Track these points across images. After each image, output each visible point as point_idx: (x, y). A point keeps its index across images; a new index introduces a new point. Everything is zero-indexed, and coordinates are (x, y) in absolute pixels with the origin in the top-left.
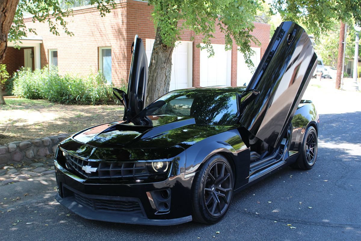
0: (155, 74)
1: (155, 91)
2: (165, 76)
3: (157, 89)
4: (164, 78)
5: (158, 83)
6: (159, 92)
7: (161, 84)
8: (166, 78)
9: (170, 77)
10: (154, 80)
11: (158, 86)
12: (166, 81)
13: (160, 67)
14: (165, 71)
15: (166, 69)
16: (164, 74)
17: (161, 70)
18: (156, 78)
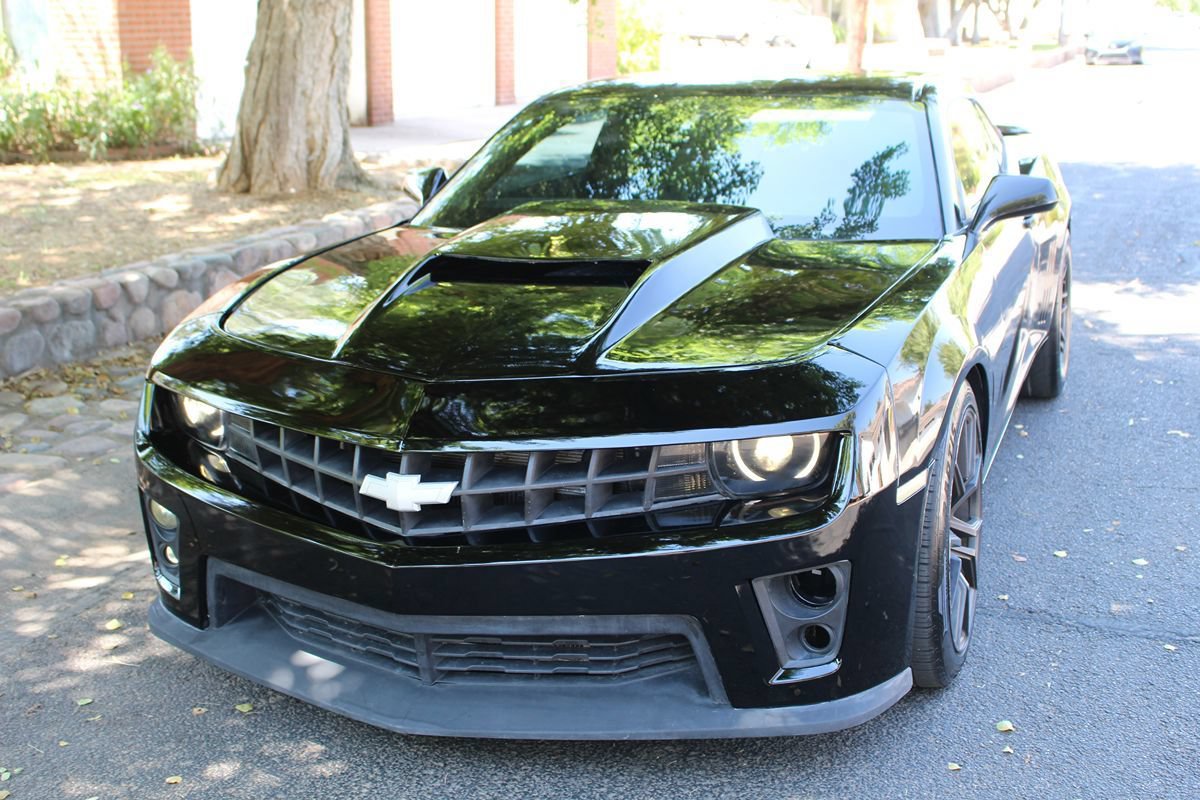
0: (292, 32)
1: (291, 101)
2: (332, 39)
3: (299, 90)
4: (329, 47)
5: (307, 69)
6: (311, 106)
7: (316, 70)
8: (336, 44)
9: (348, 43)
10: (288, 56)
11: (304, 80)
12: (335, 59)
14: (330, 15)
15: (335, 9)
16: (328, 29)
17: (316, 14)
18: (295, 46)
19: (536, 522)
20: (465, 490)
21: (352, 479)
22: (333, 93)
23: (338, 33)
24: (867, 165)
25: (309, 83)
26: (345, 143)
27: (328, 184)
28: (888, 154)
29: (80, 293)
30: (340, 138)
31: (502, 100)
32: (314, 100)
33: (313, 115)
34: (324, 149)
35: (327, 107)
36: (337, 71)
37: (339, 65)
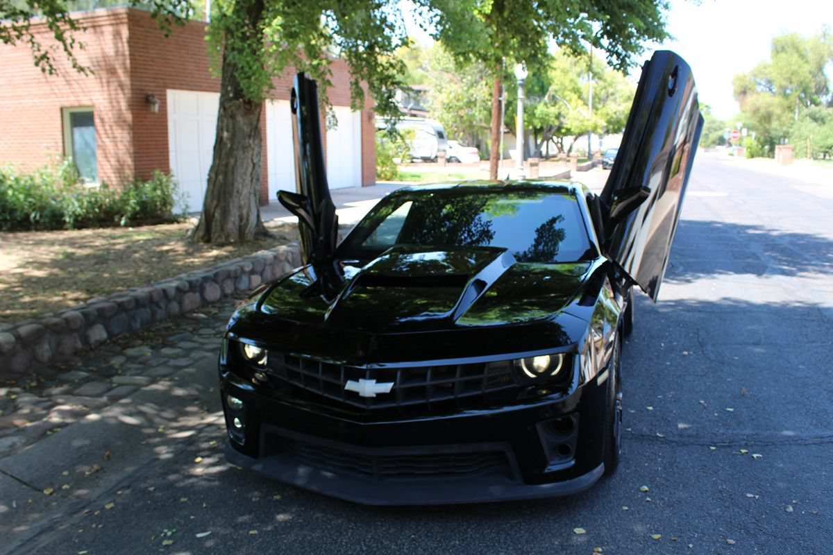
0: (232, 161)
1: (231, 196)
2: (251, 164)
3: (235, 190)
4: (250, 169)
5: (239, 179)
6: (242, 198)
7: (244, 180)
8: (254, 167)
9: (259, 166)
10: (230, 174)
11: (238, 185)
12: (253, 174)
13: (241, 146)
14: (251, 153)
15: (253, 149)
16: (250, 161)
17: (244, 152)
18: (233, 168)
19: (431, 400)
20: (398, 386)
21: (341, 382)
22: (252, 191)
23: (255, 161)
24: (543, 226)
25: (240, 186)
26: (258, 216)
27: (250, 237)
28: (553, 221)
29: (143, 295)
30: (256, 214)
32: (243, 194)
33: (242, 203)
34: (248, 220)
35: (249, 199)
36: (254, 181)
37: (255, 178)
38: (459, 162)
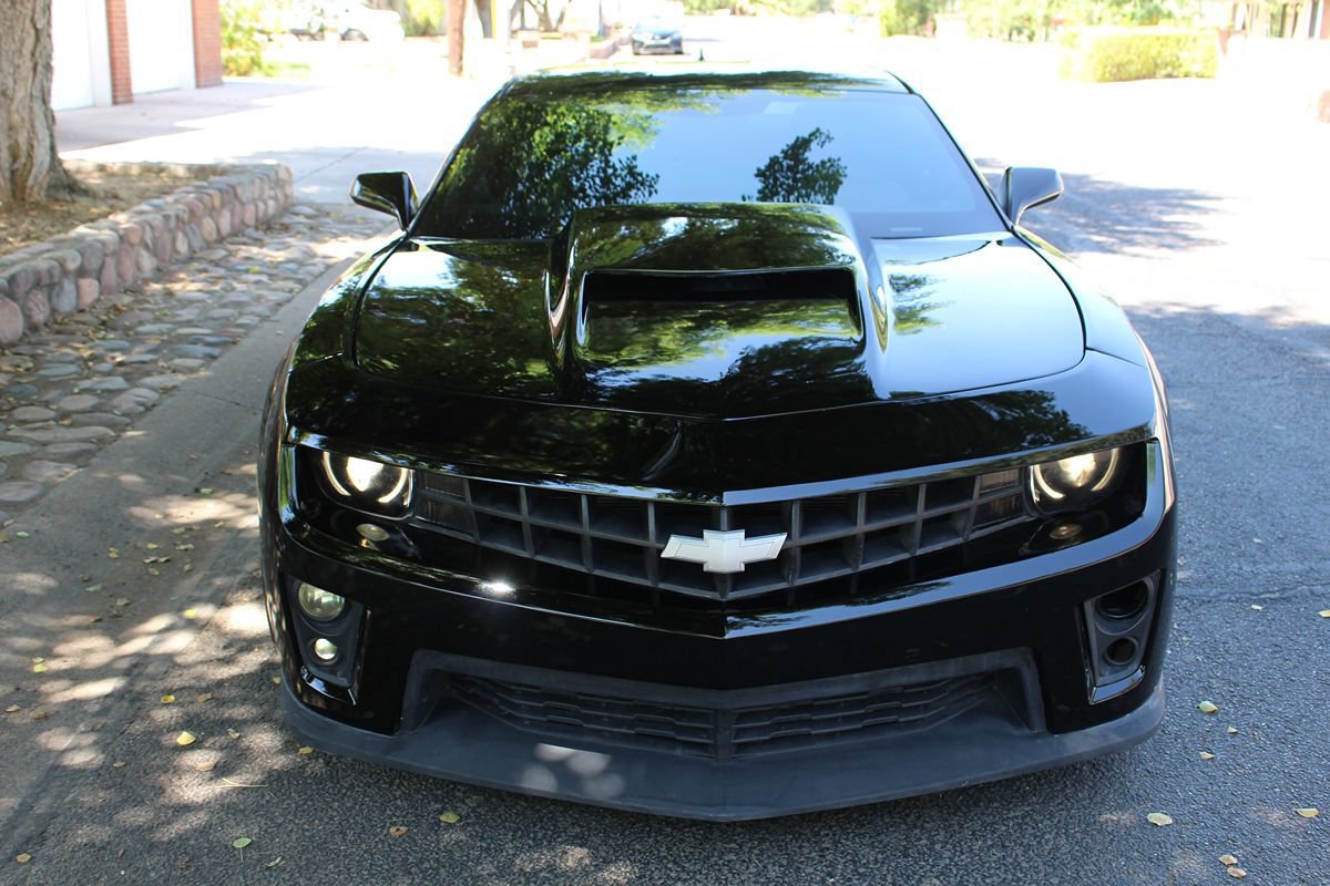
2: (32, 32)
4: (30, 42)
5: (6, 66)
6: (13, 108)
7: (18, 67)
8: (38, 39)
9: (49, 36)
11: (3, 79)
12: (37, 54)
14: (28, 5)
16: (28, 22)
20: (797, 541)
21: (654, 542)
22: (36, 93)
23: (39, 26)
25: (10, 82)
26: (53, 149)
27: (38, 195)
30: (47, 143)
31: (120, 99)
32: (16, 102)
33: (16, 118)
34: (30, 156)
35: (31, 108)
36: (40, 68)
37: (41, 62)
38: (365, 39)
